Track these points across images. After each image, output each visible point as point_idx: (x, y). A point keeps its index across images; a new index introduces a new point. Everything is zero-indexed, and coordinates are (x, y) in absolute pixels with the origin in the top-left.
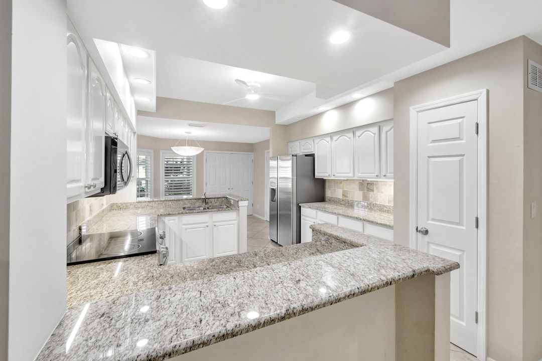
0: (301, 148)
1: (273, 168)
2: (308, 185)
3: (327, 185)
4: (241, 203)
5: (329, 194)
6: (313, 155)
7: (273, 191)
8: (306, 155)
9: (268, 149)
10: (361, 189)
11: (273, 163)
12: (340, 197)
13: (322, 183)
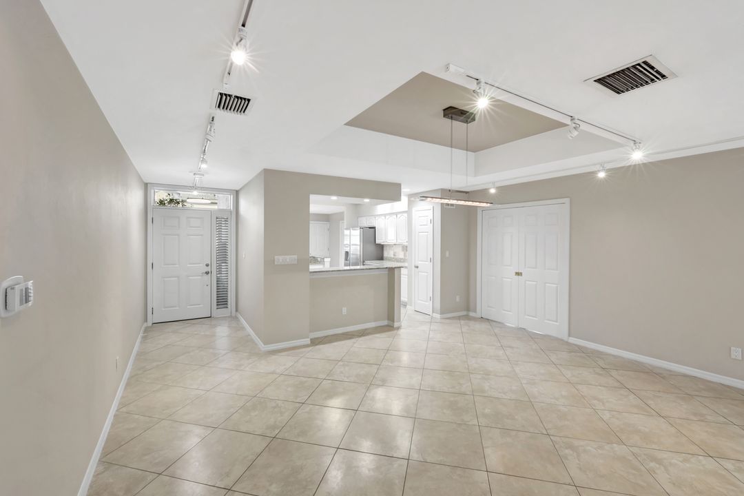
0: (366, 222)
1: (347, 235)
2: (371, 248)
3: (385, 248)
4: (326, 260)
5: (386, 254)
6: (374, 228)
7: (347, 253)
8: (370, 228)
9: (343, 219)
10: (403, 250)
11: (347, 232)
12: (392, 256)
13: (381, 247)
